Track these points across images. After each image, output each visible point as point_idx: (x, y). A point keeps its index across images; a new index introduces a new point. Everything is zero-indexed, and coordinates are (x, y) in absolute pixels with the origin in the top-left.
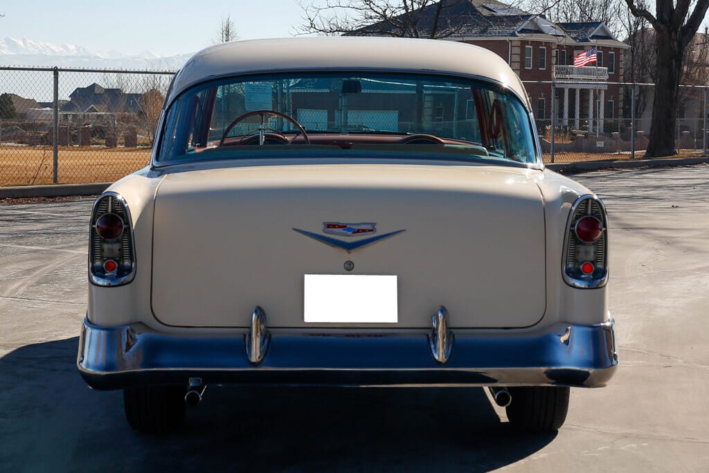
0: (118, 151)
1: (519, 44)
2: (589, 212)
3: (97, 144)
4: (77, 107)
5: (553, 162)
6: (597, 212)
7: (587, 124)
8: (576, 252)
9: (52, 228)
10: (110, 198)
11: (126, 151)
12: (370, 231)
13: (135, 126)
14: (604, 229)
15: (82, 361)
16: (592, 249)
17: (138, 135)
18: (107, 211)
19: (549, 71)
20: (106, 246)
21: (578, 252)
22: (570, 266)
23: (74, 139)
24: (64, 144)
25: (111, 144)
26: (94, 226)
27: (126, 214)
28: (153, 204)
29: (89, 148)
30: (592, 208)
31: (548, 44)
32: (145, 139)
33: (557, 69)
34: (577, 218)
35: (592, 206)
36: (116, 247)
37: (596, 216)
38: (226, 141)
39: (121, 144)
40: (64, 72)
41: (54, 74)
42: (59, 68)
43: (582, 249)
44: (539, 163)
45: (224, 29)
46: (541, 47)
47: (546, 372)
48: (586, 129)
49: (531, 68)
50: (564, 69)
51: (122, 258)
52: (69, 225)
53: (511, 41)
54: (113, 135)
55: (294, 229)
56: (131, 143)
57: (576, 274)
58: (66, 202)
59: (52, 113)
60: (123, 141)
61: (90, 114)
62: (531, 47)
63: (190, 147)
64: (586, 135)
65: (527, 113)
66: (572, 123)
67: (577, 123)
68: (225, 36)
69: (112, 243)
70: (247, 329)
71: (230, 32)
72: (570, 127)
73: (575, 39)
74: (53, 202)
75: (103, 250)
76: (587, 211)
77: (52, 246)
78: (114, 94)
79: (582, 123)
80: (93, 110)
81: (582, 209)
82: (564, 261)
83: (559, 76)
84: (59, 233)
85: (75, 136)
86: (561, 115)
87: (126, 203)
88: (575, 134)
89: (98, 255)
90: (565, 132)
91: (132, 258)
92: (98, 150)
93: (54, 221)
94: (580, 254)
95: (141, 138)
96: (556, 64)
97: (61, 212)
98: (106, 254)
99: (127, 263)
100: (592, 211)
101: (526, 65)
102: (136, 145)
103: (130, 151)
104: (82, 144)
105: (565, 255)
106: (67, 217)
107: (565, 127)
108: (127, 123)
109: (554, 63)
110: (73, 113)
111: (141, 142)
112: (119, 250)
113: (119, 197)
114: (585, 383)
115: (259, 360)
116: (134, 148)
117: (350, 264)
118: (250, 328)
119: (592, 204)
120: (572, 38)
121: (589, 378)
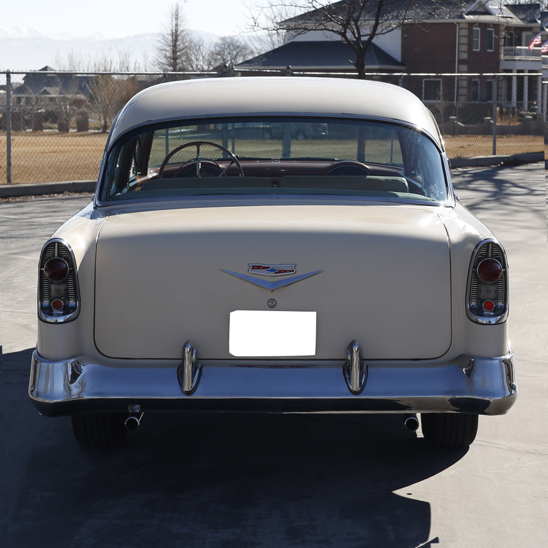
0: (70, 136)
1: (466, 26)
2: (490, 255)
3: (50, 128)
4: (29, 90)
5: (494, 153)
6: (497, 255)
7: (536, 105)
8: (479, 291)
9: (6, 232)
10: (56, 244)
11: (77, 136)
12: (290, 271)
13: (88, 111)
14: (503, 270)
15: (32, 391)
16: (493, 288)
17: (89, 120)
18: (54, 256)
19: (497, 53)
20: (53, 287)
21: (481, 291)
22: (473, 304)
23: (28, 124)
24: (17, 129)
25: (64, 129)
26: (42, 269)
27: (71, 258)
28: (95, 247)
29: (41, 133)
30: (492, 251)
31: (496, 26)
32: (97, 123)
33: (505, 50)
34: (479, 260)
35: (492, 249)
36: (62, 287)
37: (497, 258)
38: (166, 168)
39: (73, 128)
40: (16, 75)
41: (7, 77)
42: (11, 71)
43: (483, 288)
44: (450, 201)
45: (174, 13)
46: (488, 29)
47: (450, 400)
48: (534, 110)
49: (479, 50)
50: (511, 50)
51: (67, 298)
52: (23, 228)
53: (458, 23)
54: (66, 120)
55: (222, 270)
56: (83, 127)
57: (479, 312)
58: (20, 202)
59: (5, 96)
60: (75, 125)
61: (43, 96)
62: (479, 29)
63: (131, 175)
64: (535, 117)
65: (440, 152)
66: (520, 105)
67: (526, 105)
68: (174, 19)
69: (59, 284)
70: (181, 360)
71: (179, 15)
72: (518, 109)
73: (523, 20)
74: (7, 202)
75: (51, 290)
76: (487, 253)
77: (7, 252)
78: (66, 78)
79: (530, 105)
80: (45, 92)
81: (483, 252)
82: (468, 299)
83: (507, 57)
84: (13, 238)
85: (29, 120)
86: (509, 97)
87: (70, 247)
88: (523, 116)
89: (46, 295)
90: (513, 114)
91: (77, 297)
92: (50, 135)
93: (8, 223)
94: (482, 292)
95: (93, 121)
96: (504, 45)
97: (15, 214)
98: (53, 294)
99: (72, 303)
100: (492, 253)
101: (474, 47)
102: (87, 129)
103: (81, 136)
104: (35, 129)
105: (468, 293)
106: (20, 219)
107: (513, 108)
108: (79, 107)
109: (502, 44)
110: (27, 96)
111: (93, 126)
112: (65, 290)
113: (65, 243)
114: (486, 411)
115: (190, 389)
116: (85, 132)
117: (272, 302)
118: (183, 359)
119: (492, 247)
120: (521, 19)
121: (490, 406)
